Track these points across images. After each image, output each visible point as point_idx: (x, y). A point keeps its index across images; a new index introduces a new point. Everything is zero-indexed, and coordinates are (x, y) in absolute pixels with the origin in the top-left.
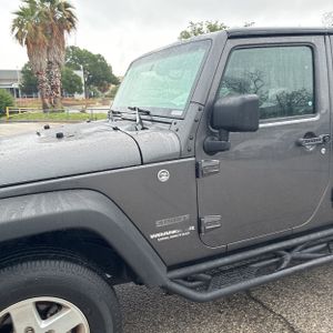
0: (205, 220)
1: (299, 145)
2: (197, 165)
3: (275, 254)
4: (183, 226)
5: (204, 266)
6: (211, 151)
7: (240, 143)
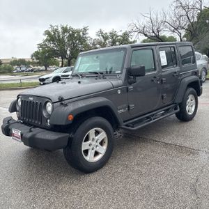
0: (131, 106)
1: (153, 81)
2: (127, 88)
3: (148, 118)
4: (124, 108)
5: (131, 121)
6: (130, 84)
7: (139, 79)
